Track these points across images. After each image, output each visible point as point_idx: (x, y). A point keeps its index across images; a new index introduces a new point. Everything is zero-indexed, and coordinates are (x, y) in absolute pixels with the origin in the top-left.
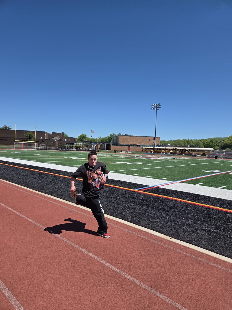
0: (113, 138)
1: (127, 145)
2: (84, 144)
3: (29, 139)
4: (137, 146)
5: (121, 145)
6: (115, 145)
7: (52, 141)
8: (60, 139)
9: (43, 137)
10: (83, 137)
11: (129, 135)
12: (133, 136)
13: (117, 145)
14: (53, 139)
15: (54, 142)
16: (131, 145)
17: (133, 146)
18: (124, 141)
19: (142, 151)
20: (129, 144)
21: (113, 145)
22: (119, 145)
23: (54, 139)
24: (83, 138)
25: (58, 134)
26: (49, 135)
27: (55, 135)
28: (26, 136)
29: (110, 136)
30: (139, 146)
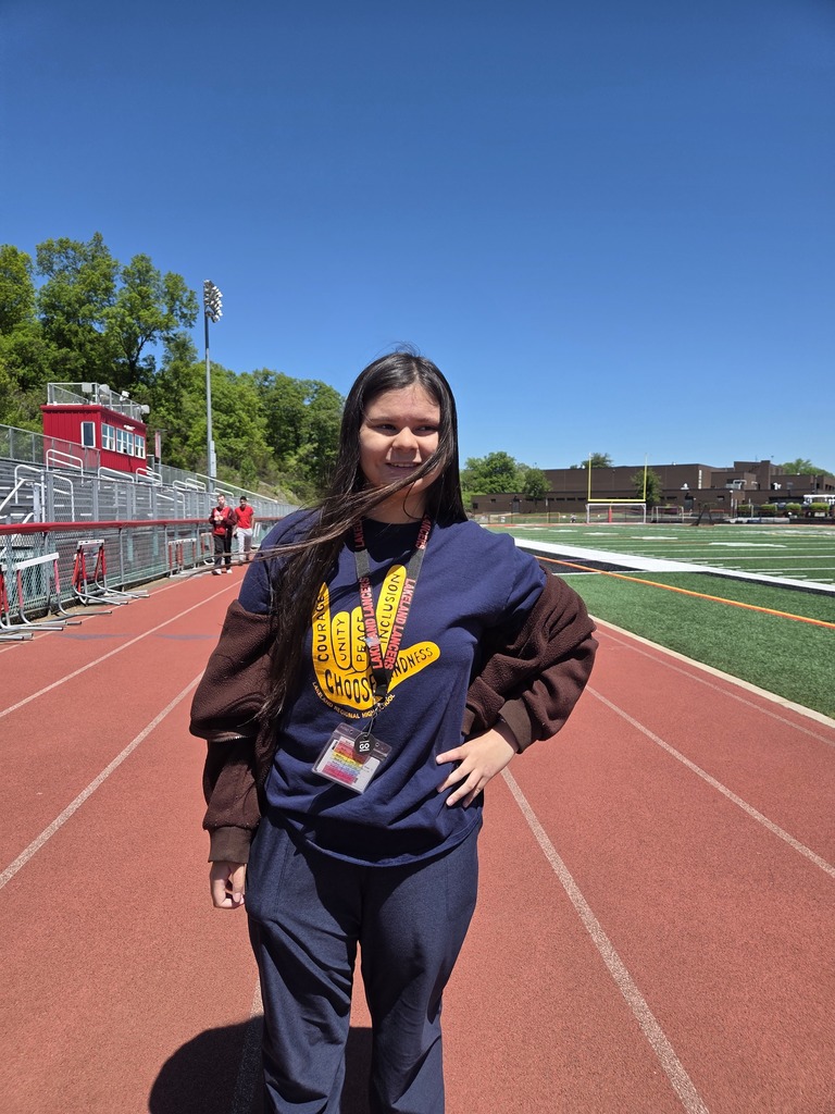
7: (721, 493)
8: (759, 486)
9: (694, 483)
15: (724, 495)
23: (731, 486)
25: (754, 468)
26: (717, 474)
28: (637, 485)
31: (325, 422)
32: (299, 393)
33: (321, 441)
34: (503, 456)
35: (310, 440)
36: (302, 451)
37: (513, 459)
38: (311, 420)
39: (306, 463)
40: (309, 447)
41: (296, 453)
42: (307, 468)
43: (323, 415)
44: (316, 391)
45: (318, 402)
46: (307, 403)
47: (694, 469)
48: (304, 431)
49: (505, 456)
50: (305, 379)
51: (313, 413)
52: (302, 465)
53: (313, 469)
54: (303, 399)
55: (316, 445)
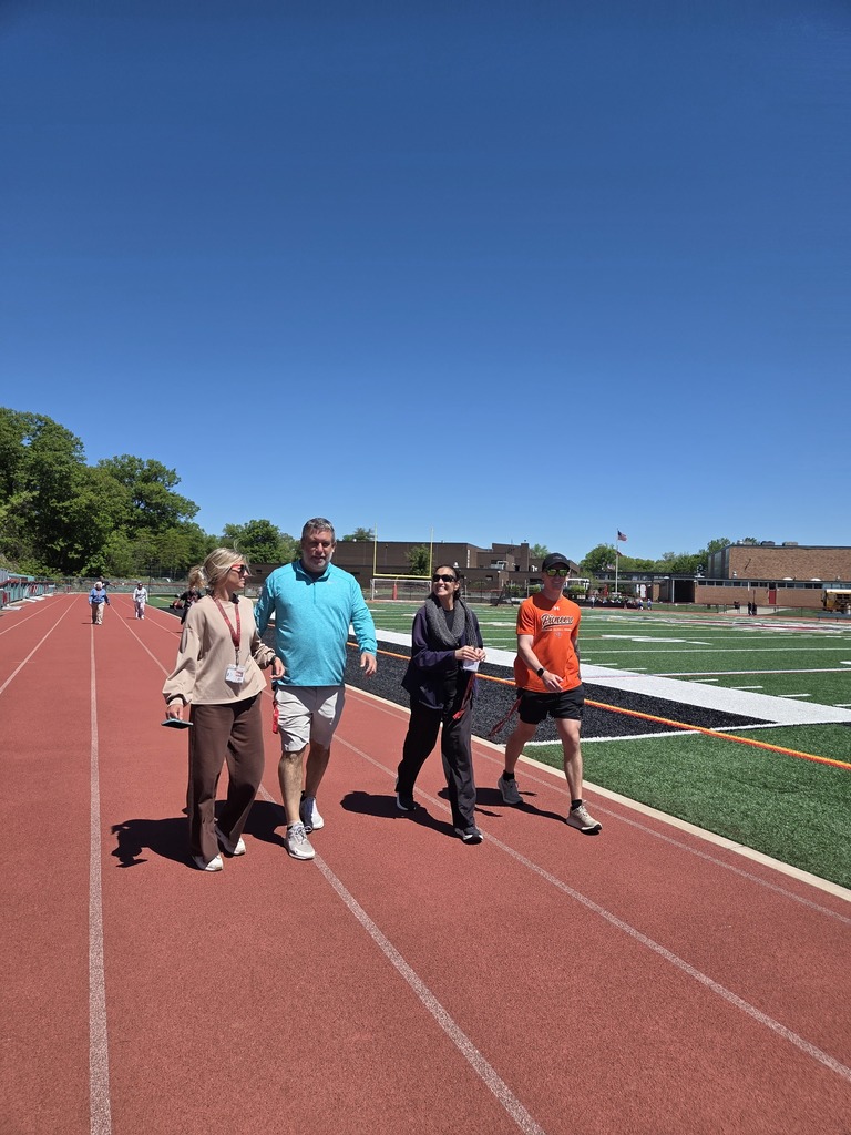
0: (710, 558)
1: (763, 584)
2: (603, 581)
3: (420, 568)
4: (809, 585)
5: (737, 584)
6: (711, 583)
7: (490, 573)
8: (517, 568)
9: (463, 562)
10: (604, 555)
11: (778, 543)
12: (795, 547)
13: (719, 584)
14: (493, 566)
15: (493, 575)
16: (782, 584)
17: (790, 585)
18: (751, 566)
19: (822, 605)
20: (775, 577)
21: (702, 583)
22: (728, 584)
23: (496, 566)
24: (600, 561)
25: (510, 549)
26: (480, 554)
27: (500, 551)
28: (412, 561)
29: (710, 548)
30: (818, 585)
31: (50, 465)
32: (14, 427)
33: (43, 490)
34: (265, 524)
35: (29, 487)
36: (15, 500)
37: (276, 529)
38: (30, 462)
39: (21, 516)
40: (25, 494)
41: (7, 502)
42: (23, 521)
43: (48, 456)
44: (39, 429)
45: (42, 441)
46: (25, 442)
47: (463, 546)
48: (20, 476)
49: (268, 525)
50: (24, 411)
51: (34, 454)
52: (15, 517)
53: (31, 522)
54: (22, 437)
55: (36, 493)
